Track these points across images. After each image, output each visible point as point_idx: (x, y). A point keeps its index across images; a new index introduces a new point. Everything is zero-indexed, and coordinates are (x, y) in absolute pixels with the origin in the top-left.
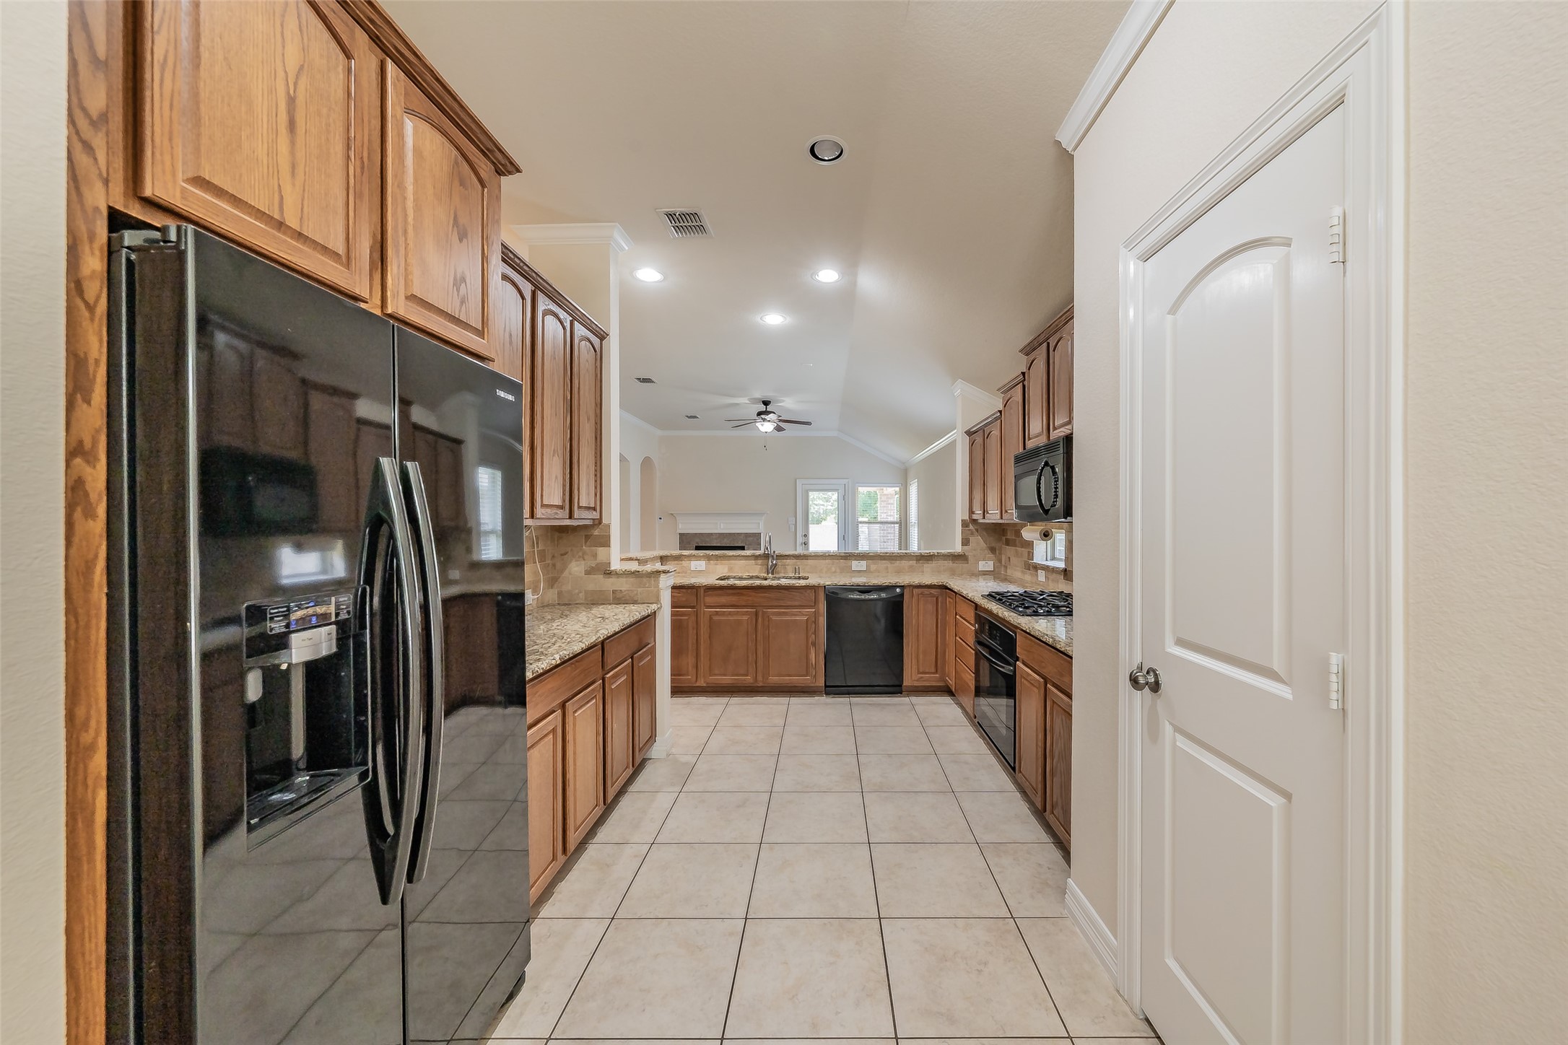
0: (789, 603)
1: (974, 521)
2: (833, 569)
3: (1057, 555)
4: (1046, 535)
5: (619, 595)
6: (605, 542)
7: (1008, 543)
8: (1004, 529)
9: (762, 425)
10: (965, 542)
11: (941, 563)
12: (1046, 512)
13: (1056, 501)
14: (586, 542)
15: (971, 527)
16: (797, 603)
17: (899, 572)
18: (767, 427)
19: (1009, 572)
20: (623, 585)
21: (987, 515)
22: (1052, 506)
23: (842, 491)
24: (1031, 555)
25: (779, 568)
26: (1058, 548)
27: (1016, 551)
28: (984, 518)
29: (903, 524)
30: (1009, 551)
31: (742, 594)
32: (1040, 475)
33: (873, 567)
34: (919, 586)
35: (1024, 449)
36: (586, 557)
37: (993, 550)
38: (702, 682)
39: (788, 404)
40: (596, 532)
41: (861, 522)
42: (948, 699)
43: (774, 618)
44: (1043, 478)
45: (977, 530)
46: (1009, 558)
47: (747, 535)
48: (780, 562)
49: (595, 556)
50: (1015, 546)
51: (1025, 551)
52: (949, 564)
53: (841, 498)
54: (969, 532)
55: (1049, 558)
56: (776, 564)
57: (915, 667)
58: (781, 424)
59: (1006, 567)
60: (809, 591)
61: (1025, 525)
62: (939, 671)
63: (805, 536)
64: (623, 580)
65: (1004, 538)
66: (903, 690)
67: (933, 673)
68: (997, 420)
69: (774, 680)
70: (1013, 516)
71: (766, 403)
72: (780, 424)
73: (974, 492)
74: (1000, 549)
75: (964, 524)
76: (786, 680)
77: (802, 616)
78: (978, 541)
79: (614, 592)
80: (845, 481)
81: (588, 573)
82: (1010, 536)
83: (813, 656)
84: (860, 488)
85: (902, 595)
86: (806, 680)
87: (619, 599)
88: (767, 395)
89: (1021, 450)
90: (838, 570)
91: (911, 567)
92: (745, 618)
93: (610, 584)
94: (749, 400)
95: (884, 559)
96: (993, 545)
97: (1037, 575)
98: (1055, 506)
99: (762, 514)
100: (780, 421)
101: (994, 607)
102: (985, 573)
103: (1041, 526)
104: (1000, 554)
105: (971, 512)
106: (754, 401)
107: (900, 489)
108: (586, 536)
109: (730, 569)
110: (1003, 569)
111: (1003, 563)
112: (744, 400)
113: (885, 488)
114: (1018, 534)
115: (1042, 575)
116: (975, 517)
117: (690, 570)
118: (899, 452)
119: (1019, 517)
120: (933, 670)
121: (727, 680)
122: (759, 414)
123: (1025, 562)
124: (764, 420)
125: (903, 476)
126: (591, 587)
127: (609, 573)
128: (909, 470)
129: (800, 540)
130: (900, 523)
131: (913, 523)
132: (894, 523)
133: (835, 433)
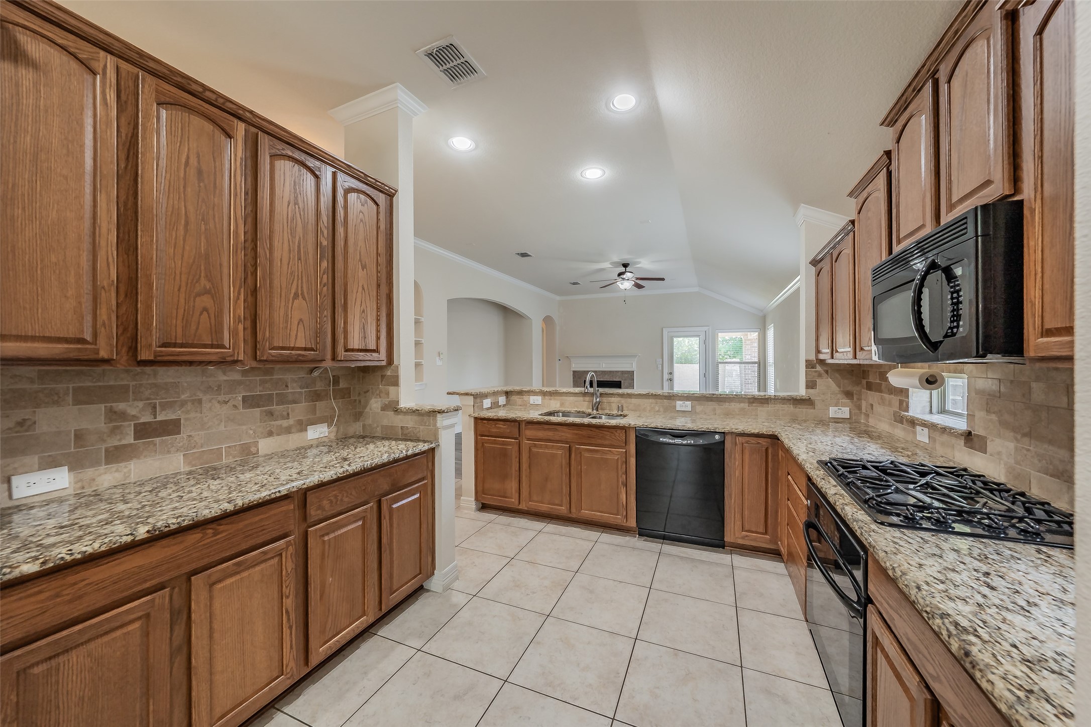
0: (599, 441)
1: (822, 362)
2: (657, 408)
3: (949, 407)
4: (931, 381)
5: (406, 432)
6: (395, 382)
7: (869, 387)
8: (864, 371)
9: (622, 284)
10: (811, 385)
11: (779, 406)
12: (934, 346)
13: (958, 327)
14: (382, 381)
15: (819, 368)
16: (607, 442)
17: (728, 414)
18: (626, 285)
19: (872, 422)
20: (409, 422)
21: (836, 355)
22: (946, 336)
23: (703, 337)
24: (904, 405)
25: (605, 405)
26: (951, 397)
27: (882, 399)
28: (832, 357)
29: (761, 365)
30: (872, 397)
31: (556, 430)
32: (921, 285)
33: (699, 408)
34: (743, 435)
35: (890, 252)
36: (382, 395)
37: (849, 395)
38: (524, 506)
39: (646, 264)
40: (389, 373)
41: (721, 363)
42: (780, 567)
43: (587, 455)
44: (926, 291)
45: (827, 372)
46: (872, 405)
47: (623, 372)
48: (605, 400)
49: (388, 394)
50: (880, 391)
51: (895, 400)
52: (789, 408)
53: (702, 342)
54: (816, 374)
55: (934, 409)
56: (599, 402)
57: (739, 523)
58: (640, 282)
59: (867, 416)
60: (619, 431)
61: (895, 367)
62: (770, 530)
63: (671, 373)
64: (409, 417)
65: (864, 382)
66: (726, 544)
67: (762, 534)
68: (847, 234)
69: (586, 513)
70: (873, 355)
71: (625, 265)
72: (638, 282)
73: (821, 329)
74: (860, 394)
75: (809, 365)
76: (597, 515)
77: (615, 454)
78: (828, 385)
79: (402, 428)
80: (706, 328)
81: (383, 409)
82: (873, 378)
83: (623, 496)
84: (719, 334)
85: (722, 443)
86: (618, 519)
87: (407, 437)
88: (626, 258)
89: (884, 257)
90: (662, 409)
91: (743, 409)
92: (560, 452)
93: (399, 421)
94: (612, 263)
95: (711, 401)
96: (849, 388)
97: (915, 433)
98: (954, 335)
99: (635, 356)
100: (637, 279)
101: (832, 488)
102: (837, 421)
103: (922, 368)
104: (859, 399)
105: (818, 351)
106: (615, 264)
107: (759, 334)
108: (382, 376)
109: (562, 404)
110: (863, 416)
111: (864, 410)
112: (606, 265)
113: (749, 333)
114: (883, 377)
115: (922, 435)
116: (821, 357)
117: (529, 403)
118: (755, 300)
119: (883, 356)
120: (762, 529)
121: (544, 507)
122: (620, 274)
123: (895, 413)
124: (623, 279)
125: (761, 324)
126: (385, 422)
127: (397, 411)
128: (765, 316)
129: (666, 376)
130: (759, 363)
131: (771, 363)
132: (755, 363)
133: (696, 289)
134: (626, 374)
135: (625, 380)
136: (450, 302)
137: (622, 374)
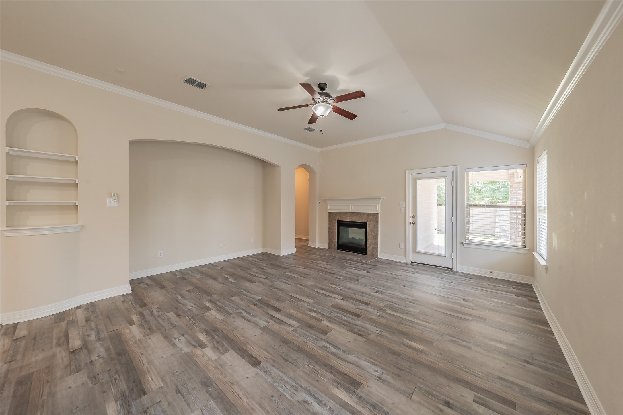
23: (449, 177)
29: (528, 209)
41: (471, 206)
47: (369, 214)
53: (449, 184)
63: (414, 217)
71: (322, 88)
80: (453, 168)
99: (379, 199)
107: (524, 170)
128: (534, 148)
129: (409, 220)
130: (524, 208)
131: (541, 208)
132: (519, 207)
133: (442, 126)
134: (371, 216)
135: (370, 221)
136: (132, 143)
137: (368, 215)
